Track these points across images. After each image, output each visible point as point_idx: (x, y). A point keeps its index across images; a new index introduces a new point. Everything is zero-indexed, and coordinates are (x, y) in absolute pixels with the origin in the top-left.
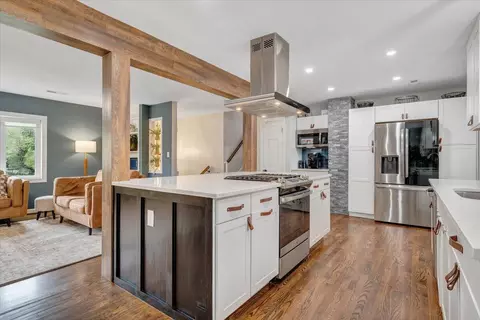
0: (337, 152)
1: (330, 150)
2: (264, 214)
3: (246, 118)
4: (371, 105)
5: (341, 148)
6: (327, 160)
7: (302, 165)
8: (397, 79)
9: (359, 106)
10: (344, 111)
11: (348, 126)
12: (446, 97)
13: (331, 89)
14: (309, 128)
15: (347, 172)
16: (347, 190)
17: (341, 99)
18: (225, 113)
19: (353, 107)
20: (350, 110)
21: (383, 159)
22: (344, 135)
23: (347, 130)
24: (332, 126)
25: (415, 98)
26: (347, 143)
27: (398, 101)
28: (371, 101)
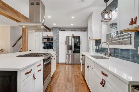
0: (55, 44)
1: (53, 43)
2: (39, 71)
3: (24, 30)
4: (65, 31)
5: (57, 43)
6: (52, 46)
7: (44, 48)
8: (72, 24)
9: (62, 31)
10: (57, 32)
11: (59, 36)
12: (81, 31)
13: (55, 24)
14: (47, 36)
15: (59, 50)
16: (58, 55)
17: (57, 28)
18: (11, 27)
19: (60, 31)
20: (60, 32)
21: (68, 46)
22: (58, 39)
23: (59, 38)
24: (54, 36)
25: (75, 31)
26: (58, 41)
27: (71, 31)
28: (65, 29)
